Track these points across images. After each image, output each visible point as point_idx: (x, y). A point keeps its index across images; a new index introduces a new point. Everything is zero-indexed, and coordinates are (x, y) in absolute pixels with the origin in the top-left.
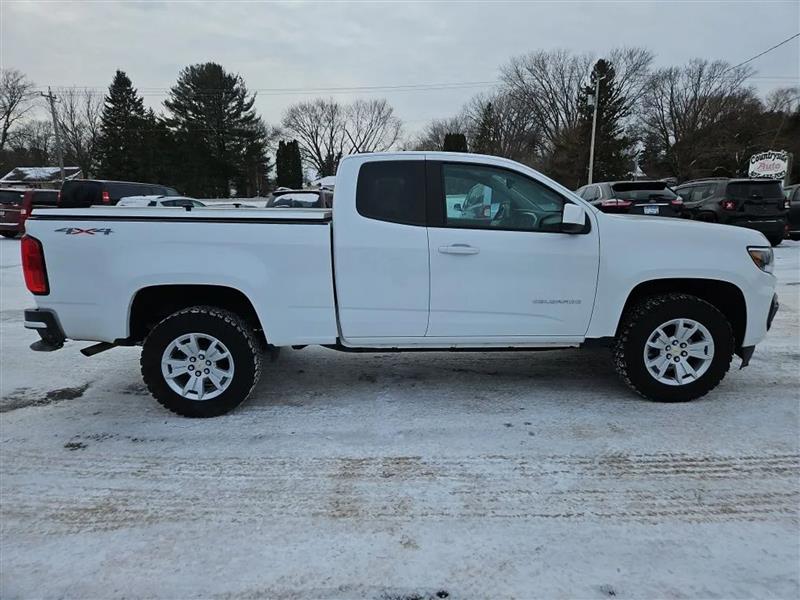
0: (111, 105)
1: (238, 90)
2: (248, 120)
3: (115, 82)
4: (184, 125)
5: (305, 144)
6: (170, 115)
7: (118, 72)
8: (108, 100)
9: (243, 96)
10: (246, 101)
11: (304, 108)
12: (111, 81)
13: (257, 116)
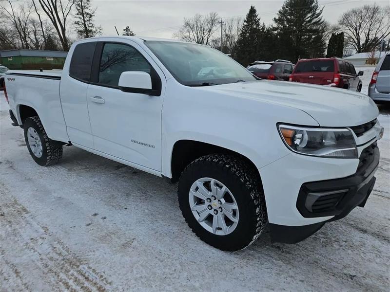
0: (245, 24)
1: (314, 7)
2: (317, 23)
3: (250, 12)
4: (281, 29)
5: (351, 34)
6: (275, 25)
7: (251, 7)
8: (245, 21)
9: (316, 10)
10: (317, 12)
11: (354, 12)
12: (248, 12)
13: (322, 20)
